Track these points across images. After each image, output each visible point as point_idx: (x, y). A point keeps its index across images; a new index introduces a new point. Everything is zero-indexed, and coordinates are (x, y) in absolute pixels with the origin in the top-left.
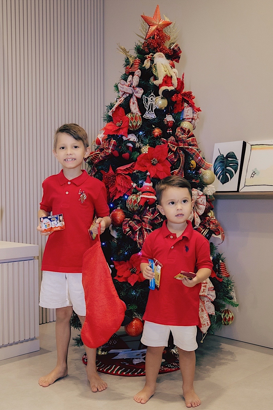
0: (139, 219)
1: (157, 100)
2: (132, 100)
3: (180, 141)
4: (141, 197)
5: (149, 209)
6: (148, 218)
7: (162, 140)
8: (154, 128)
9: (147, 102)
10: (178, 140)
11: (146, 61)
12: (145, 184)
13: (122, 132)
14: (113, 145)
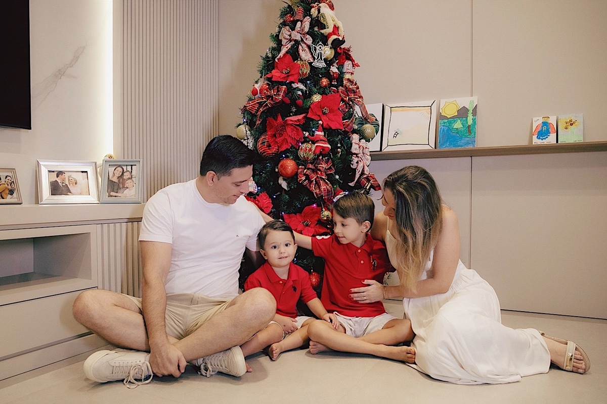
0: (313, 168)
1: (326, 49)
2: (300, 47)
3: (349, 91)
4: (317, 146)
5: (322, 158)
6: (323, 167)
7: (332, 89)
8: (321, 78)
9: (315, 50)
10: (348, 90)
11: (313, 10)
12: (317, 133)
13: (291, 79)
14: (284, 91)
